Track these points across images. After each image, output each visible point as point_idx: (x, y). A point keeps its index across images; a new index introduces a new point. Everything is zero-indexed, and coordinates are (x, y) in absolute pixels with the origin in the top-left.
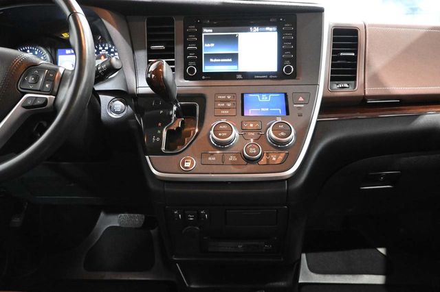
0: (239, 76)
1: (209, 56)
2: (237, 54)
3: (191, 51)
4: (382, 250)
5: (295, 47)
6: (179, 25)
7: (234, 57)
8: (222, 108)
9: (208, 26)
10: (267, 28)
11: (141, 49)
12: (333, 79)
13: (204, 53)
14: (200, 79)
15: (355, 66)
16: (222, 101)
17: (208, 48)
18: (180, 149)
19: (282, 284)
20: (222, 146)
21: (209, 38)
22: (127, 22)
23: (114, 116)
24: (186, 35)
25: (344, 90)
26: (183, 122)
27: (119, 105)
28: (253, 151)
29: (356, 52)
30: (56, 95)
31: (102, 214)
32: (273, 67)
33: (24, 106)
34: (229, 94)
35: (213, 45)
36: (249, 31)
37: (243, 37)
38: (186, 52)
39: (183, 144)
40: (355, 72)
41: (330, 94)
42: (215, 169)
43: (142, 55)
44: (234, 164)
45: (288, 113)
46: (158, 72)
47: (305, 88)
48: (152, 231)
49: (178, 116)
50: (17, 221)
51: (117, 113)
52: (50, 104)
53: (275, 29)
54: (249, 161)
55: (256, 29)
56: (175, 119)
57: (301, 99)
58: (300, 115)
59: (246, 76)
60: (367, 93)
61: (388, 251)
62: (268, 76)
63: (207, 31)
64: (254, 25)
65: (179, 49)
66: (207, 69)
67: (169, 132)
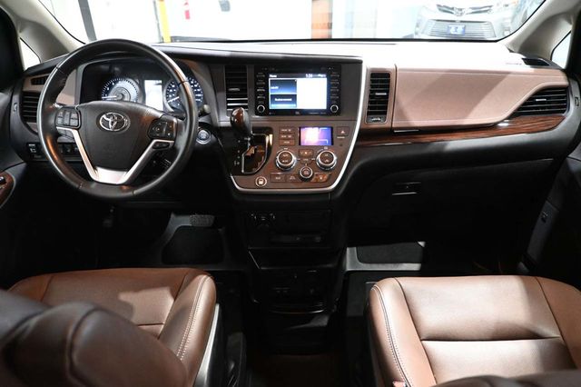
0: (297, 113)
1: (274, 97)
2: (296, 95)
3: (260, 92)
4: (422, 244)
5: (340, 90)
6: (250, 72)
7: (294, 97)
8: (284, 139)
9: (273, 73)
10: (319, 75)
11: (221, 90)
12: (369, 113)
13: (270, 94)
14: (268, 115)
15: (387, 102)
16: (284, 133)
17: (273, 90)
18: (255, 170)
19: (330, 266)
20: (285, 169)
21: (274, 83)
22: (210, 69)
23: (202, 142)
24: (256, 80)
25: (378, 123)
26: (256, 150)
27: (203, 133)
28: (306, 173)
29: (388, 92)
30: (175, 140)
31: (173, 216)
32: (323, 106)
33: (153, 147)
34: (290, 127)
35: (277, 88)
36: (305, 77)
37: (300, 81)
38: (257, 94)
39: (256, 167)
40: (386, 108)
41: (365, 127)
42: (280, 185)
43: (222, 95)
44: (293, 182)
45: (332, 144)
46: (239, 116)
47: (347, 124)
48: (220, 230)
49: (252, 145)
50: (108, 222)
51: (203, 140)
52: (171, 145)
53: (325, 75)
54: (303, 180)
55: (311, 75)
56: (250, 147)
57: (343, 132)
58: (341, 145)
59: (304, 113)
60: (393, 126)
61: (426, 245)
62: (319, 112)
63: (273, 77)
64: (309, 72)
65: (250, 91)
66: (272, 106)
67: (246, 157)
